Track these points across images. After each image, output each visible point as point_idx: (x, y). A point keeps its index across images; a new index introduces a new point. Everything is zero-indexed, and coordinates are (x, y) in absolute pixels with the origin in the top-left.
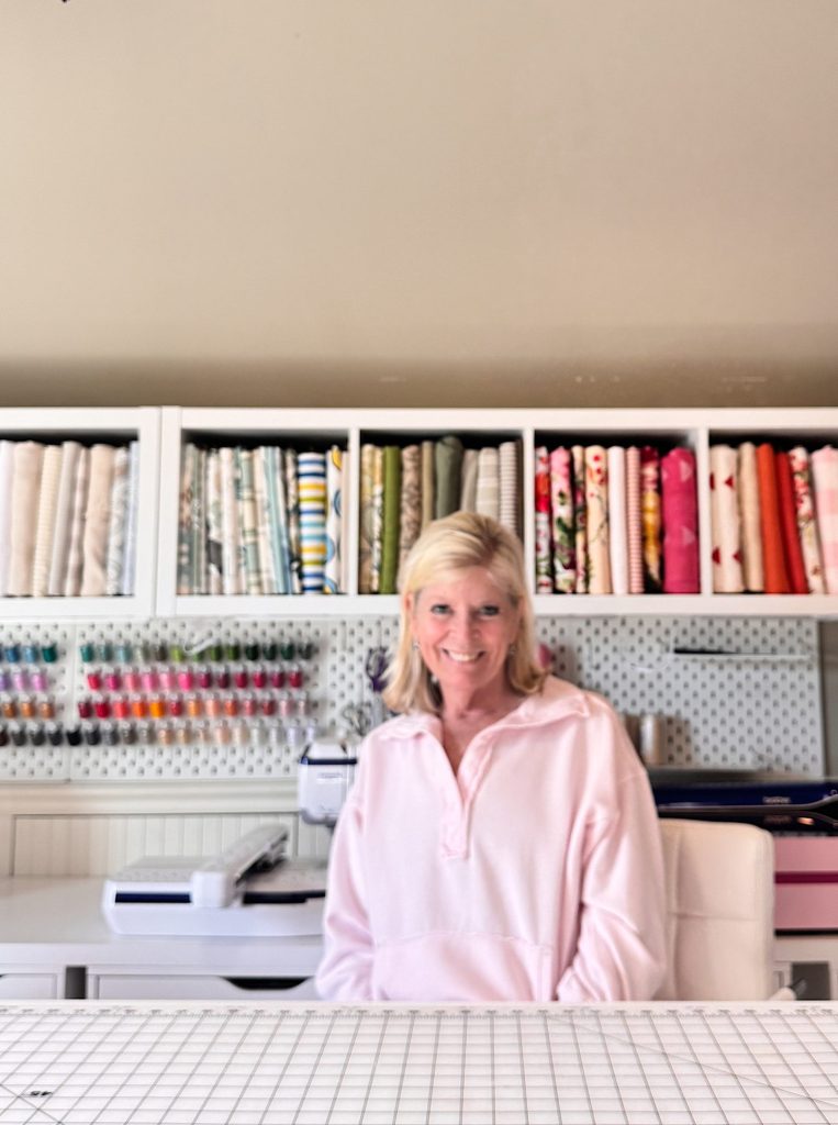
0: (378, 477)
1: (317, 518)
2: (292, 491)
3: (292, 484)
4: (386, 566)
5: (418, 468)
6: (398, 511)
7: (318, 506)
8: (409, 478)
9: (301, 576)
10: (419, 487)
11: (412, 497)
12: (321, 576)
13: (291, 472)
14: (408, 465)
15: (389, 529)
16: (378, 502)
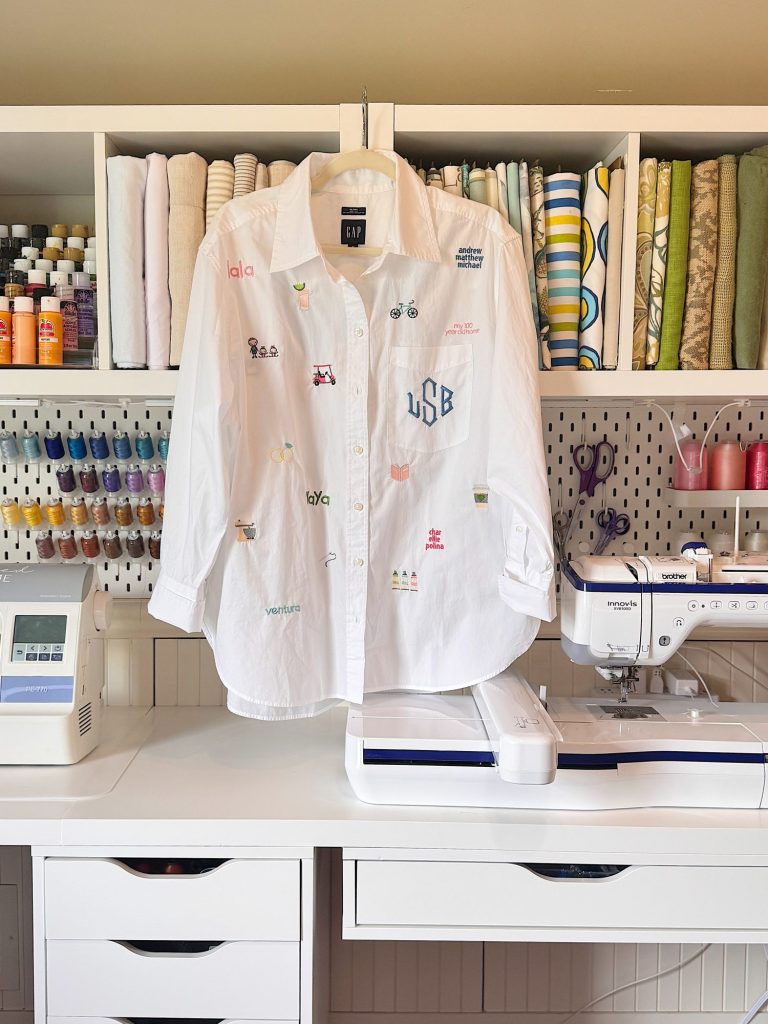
0: (662, 206)
1: (574, 265)
2: (541, 227)
3: (541, 216)
4: (668, 331)
5: (717, 193)
6: (688, 254)
7: (574, 247)
8: (703, 206)
9: (553, 346)
10: (717, 221)
11: (708, 233)
12: (579, 346)
13: (539, 200)
14: (703, 187)
15: (675, 278)
16: (661, 240)
